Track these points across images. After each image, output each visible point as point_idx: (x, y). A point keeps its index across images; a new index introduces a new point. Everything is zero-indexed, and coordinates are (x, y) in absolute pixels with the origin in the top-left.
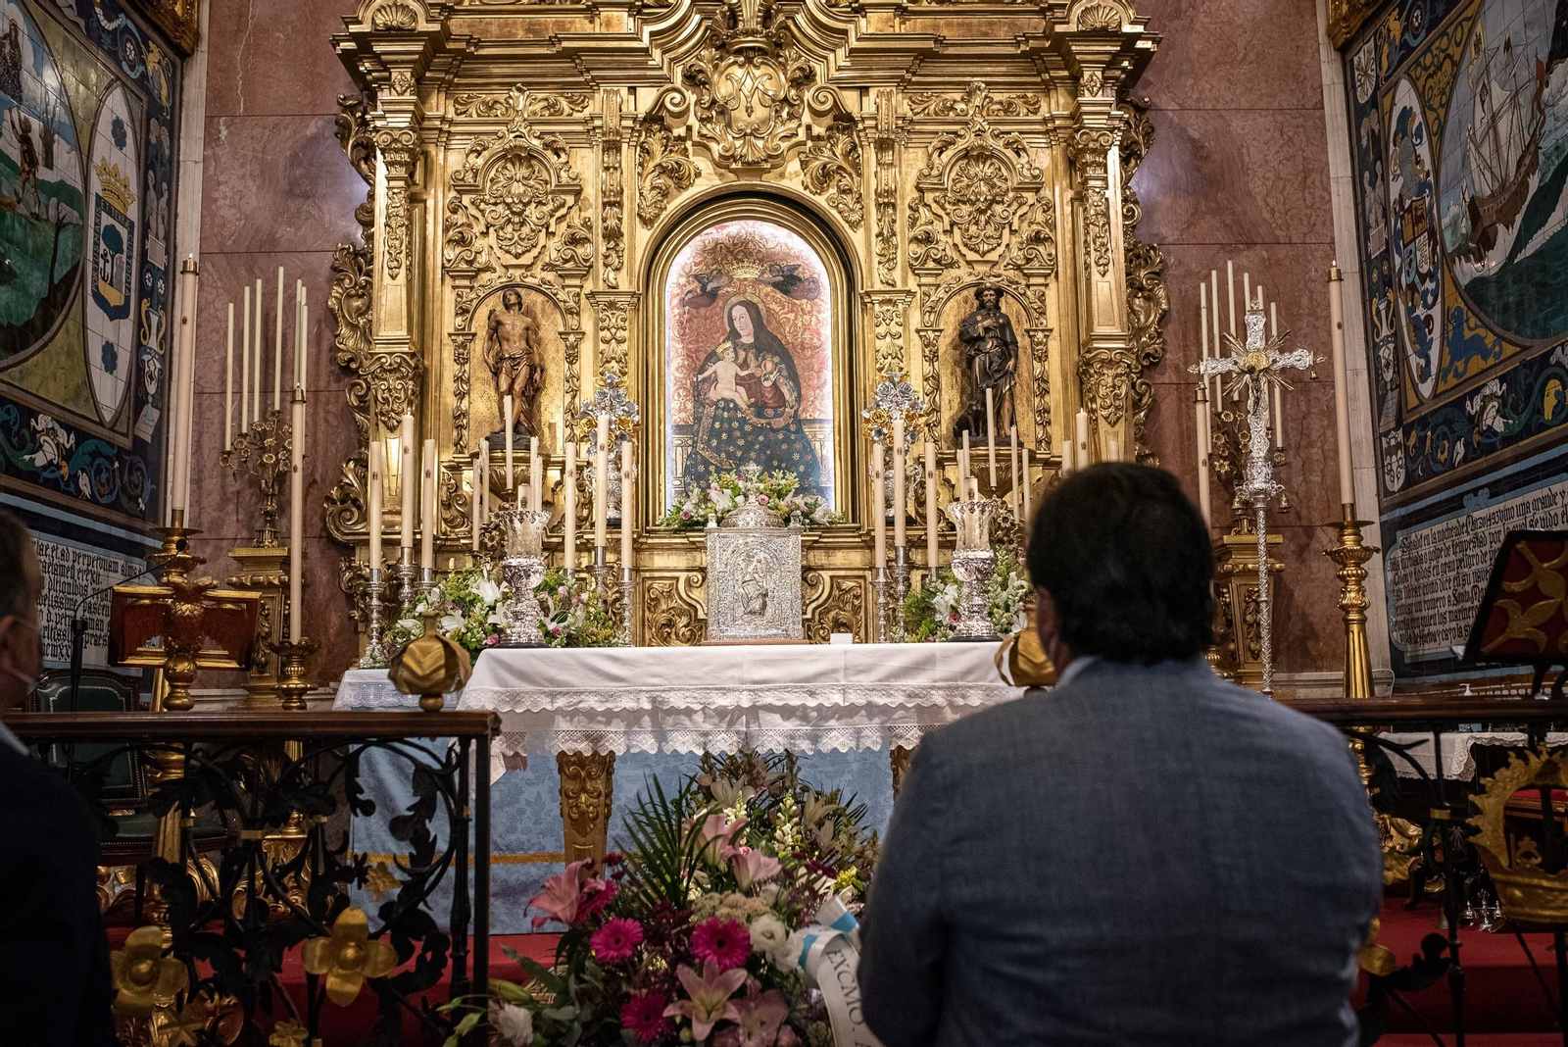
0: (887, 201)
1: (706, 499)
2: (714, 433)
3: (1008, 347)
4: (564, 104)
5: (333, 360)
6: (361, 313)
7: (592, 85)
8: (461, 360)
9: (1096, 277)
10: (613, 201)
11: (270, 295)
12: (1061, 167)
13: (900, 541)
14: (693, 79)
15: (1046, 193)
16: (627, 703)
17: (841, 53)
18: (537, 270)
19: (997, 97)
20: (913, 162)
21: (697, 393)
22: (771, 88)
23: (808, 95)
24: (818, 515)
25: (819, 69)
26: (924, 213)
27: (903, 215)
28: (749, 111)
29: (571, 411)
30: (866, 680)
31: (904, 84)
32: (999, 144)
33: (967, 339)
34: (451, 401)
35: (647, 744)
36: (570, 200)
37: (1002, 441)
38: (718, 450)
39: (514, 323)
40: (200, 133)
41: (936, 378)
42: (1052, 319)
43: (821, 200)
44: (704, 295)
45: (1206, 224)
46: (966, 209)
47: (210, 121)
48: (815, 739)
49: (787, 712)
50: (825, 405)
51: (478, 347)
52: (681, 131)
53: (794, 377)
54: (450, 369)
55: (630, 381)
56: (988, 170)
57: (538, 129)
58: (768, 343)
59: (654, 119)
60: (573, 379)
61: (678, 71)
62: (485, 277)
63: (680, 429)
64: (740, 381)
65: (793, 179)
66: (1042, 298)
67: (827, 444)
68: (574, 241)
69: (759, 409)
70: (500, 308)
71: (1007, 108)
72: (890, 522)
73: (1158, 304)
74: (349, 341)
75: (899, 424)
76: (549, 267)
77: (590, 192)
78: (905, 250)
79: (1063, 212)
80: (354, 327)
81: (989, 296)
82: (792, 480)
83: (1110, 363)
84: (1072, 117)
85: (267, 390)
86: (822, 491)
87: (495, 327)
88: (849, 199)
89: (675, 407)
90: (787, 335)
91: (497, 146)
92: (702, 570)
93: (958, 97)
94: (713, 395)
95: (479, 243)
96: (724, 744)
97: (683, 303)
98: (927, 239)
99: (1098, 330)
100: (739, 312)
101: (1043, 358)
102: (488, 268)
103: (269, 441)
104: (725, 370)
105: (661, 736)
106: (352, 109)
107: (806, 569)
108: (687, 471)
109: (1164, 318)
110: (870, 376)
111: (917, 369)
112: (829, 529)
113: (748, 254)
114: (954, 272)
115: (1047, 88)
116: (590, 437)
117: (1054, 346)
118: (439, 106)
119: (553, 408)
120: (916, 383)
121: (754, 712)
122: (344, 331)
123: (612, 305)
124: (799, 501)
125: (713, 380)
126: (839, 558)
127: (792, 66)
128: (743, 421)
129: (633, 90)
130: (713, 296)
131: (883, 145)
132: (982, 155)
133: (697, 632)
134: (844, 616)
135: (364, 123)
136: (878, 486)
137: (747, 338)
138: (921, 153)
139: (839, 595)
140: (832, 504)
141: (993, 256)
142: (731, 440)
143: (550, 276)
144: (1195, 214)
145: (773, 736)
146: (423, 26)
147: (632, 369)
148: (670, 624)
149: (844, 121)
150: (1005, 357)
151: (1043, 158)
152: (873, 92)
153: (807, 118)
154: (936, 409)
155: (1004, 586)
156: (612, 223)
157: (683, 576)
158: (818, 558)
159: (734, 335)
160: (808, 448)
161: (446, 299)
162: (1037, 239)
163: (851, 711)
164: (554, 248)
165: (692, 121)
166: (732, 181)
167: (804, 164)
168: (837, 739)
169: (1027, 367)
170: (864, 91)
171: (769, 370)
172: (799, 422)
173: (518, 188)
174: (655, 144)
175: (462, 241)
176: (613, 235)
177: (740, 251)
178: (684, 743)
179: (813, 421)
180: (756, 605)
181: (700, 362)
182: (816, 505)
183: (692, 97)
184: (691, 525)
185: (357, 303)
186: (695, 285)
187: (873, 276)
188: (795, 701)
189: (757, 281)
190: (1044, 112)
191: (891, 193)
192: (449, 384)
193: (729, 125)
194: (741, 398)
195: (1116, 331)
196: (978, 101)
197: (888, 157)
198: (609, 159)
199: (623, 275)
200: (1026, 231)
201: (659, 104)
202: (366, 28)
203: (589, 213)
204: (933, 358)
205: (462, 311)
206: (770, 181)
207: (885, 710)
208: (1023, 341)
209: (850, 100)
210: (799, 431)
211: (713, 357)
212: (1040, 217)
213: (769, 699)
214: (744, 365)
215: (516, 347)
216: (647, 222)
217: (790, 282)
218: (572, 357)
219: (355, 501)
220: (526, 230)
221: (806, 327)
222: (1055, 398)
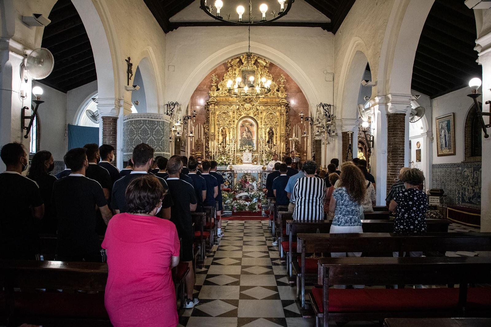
0: (261, 118)
1: (243, 148)
2: (243, 141)
3: (273, 134)
4: (229, 107)
5: (204, 132)
6: (207, 127)
7: (232, 105)
8: (218, 134)
9: (282, 127)
10: (234, 118)
11: (199, 125)
12: (280, 115)
13: (261, 153)
14: (242, 105)
15: (278, 117)
16: (239, 169)
17: (257, 103)
18: (226, 124)
19: (273, 107)
20: (264, 114)
21: (242, 136)
22: (250, 106)
23: (254, 107)
24: (253, 150)
25: (255, 104)
26: (265, 120)
27: (263, 119)
28: (248, 108)
29: (229, 139)
30: (256, 168)
31: (263, 106)
32: (273, 112)
33: (269, 133)
34: (217, 138)
35: (240, 172)
36: (229, 117)
37: (271, 144)
38: (244, 142)
39: (224, 130)
40: (190, 108)
41: (266, 136)
42: (278, 131)
43: (255, 118)
44: (243, 126)
45: (295, 120)
46: (270, 119)
47: (191, 106)
48: (252, 172)
49: (250, 170)
50: (255, 138)
51: (220, 132)
52: (241, 110)
53: (252, 135)
54: (217, 134)
55: (235, 136)
56: (272, 115)
57: (226, 110)
58: (249, 131)
59: (238, 109)
60: (230, 136)
61: (241, 104)
62: (221, 125)
63: (240, 140)
64: (246, 135)
65: (252, 115)
66: (277, 128)
67: (255, 142)
68: (230, 122)
69: (248, 138)
70: (223, 129)
71: (274, 108)
72: (260, 151)
73: (289, 128)
74: (206, 131)
75: (261, 142)
76: (227, 124)
77: (231, 116)
78: (263, 123)
79: (279, 120)
80: (207, 129)
81: (271, 129)
82: (251, 146)
83: (283, 136)
84: (281, 110)
85: (198, 135)
86: (254, 147)
87: (222, 131)
88: (258, 118)
89: (239, 138)
90: (251, 131)
91: (222, 112)
92: (242, 155)
93: (269, 107)
94: (243, 137)
95: (220, 122)
96: (246, 172)
97: (240, 127)
98: (266, 122)
99: (282, 133)
100: (246, 128)
101: (276, 135)
102: (221, 124)
103: (199, 141)
104: (245, 134)
105: (241, 171)
106: (206, 106)
107: (252, 155)
108: (240, 144)
109: (290, 130)
110: (259, 137)
111: (264, 136)
112: (255, 151)
113: (247, 122)
114: (268, 125)
115: (279, 106)
116: (232, 142)
117: (278, 133)
118: (216, 107)
119: (227, 138)
120: (264, 137)
121: (248, 170)
122: (206, 129)
123: (234, 129)
124: (252, 149)
125: (243, 135)
126: (256, 154)
127: (252, 104)
128: (246, 139)
129: (236, 106)
130: (244, 126)
131: (261, 113)
132: (271, 114)
133: (242, 162)
134: (256, 160)
135: (207, 107)
136: (259, 148)
137: (247, 131)
138: (265, 113)
139: (255, 158)
140: (255, 149)
141: (272, 124)
142: (245, 141)
143: (227, 125)
144: (294, 119)
145: (249, 172)
146: (215, 101)
147: (235, 135)
148: (239, 160)
149: (257, 110)
150: (272, 135)
151: (278, 114)
152: (261, 107)
153: (254, 109)
154: (266, 140)
155: (270, 158)
156: (234, 120)
157: (240, 156)
158: (253, 154)
159: (246, 130)
160: (253, 142)
161: (217, 127)
162: (277, 122)
163: (255, 170)
164: (228, 122)
165: (242, 109)
166: (246, 115)
167: (253, 114)
168: (254, 172)
169: (275, 136)
170: (259, 106)
171: (249, 134)
172: (252, 140)
173: (224, 116)
174: (238, 111)
175: (219, 121)
176: (234, 121)
177: (246, 121)
178: (242, 172)
179: (253, 140)
180: (248, 159)
181: (242, 133)
182: (254, 149)
183: (242, 107)
184: (241, 151)
185: (207, 126)
186: (242, 125)
187: (260, 126)
188: (251, 169)
189: (248, 125)
190: (278, 109)
191: (262, 118)
192: (217, 136)
193: (246, 110)
194: (246, 137)
195: (283, 133)
196: (271, 107)
197: (262, 114)
198: (233, 114)
199: (235, 125)
200: (276, 121)
201: (239, 107)
202: (210, 101)
203: (231, 119)
204: (265, 134)
205: (219, 129)
206: (250, 115)
207: (257, 170)
208: (274, 133)
209: (258, 107)
210: (252, 141)
211: (243, 133)
212: (277, 120)
213: (249, 169)
214: (247, 134)
215: (224, 133)
216: (237, 120)
217: (252, 125)
218: (229, 134)
219: (207, 147)
220: (225, 120)
221: (253, 130)
222: (278, 139)
